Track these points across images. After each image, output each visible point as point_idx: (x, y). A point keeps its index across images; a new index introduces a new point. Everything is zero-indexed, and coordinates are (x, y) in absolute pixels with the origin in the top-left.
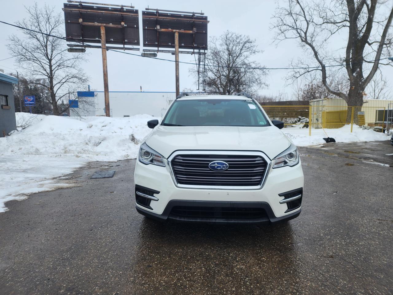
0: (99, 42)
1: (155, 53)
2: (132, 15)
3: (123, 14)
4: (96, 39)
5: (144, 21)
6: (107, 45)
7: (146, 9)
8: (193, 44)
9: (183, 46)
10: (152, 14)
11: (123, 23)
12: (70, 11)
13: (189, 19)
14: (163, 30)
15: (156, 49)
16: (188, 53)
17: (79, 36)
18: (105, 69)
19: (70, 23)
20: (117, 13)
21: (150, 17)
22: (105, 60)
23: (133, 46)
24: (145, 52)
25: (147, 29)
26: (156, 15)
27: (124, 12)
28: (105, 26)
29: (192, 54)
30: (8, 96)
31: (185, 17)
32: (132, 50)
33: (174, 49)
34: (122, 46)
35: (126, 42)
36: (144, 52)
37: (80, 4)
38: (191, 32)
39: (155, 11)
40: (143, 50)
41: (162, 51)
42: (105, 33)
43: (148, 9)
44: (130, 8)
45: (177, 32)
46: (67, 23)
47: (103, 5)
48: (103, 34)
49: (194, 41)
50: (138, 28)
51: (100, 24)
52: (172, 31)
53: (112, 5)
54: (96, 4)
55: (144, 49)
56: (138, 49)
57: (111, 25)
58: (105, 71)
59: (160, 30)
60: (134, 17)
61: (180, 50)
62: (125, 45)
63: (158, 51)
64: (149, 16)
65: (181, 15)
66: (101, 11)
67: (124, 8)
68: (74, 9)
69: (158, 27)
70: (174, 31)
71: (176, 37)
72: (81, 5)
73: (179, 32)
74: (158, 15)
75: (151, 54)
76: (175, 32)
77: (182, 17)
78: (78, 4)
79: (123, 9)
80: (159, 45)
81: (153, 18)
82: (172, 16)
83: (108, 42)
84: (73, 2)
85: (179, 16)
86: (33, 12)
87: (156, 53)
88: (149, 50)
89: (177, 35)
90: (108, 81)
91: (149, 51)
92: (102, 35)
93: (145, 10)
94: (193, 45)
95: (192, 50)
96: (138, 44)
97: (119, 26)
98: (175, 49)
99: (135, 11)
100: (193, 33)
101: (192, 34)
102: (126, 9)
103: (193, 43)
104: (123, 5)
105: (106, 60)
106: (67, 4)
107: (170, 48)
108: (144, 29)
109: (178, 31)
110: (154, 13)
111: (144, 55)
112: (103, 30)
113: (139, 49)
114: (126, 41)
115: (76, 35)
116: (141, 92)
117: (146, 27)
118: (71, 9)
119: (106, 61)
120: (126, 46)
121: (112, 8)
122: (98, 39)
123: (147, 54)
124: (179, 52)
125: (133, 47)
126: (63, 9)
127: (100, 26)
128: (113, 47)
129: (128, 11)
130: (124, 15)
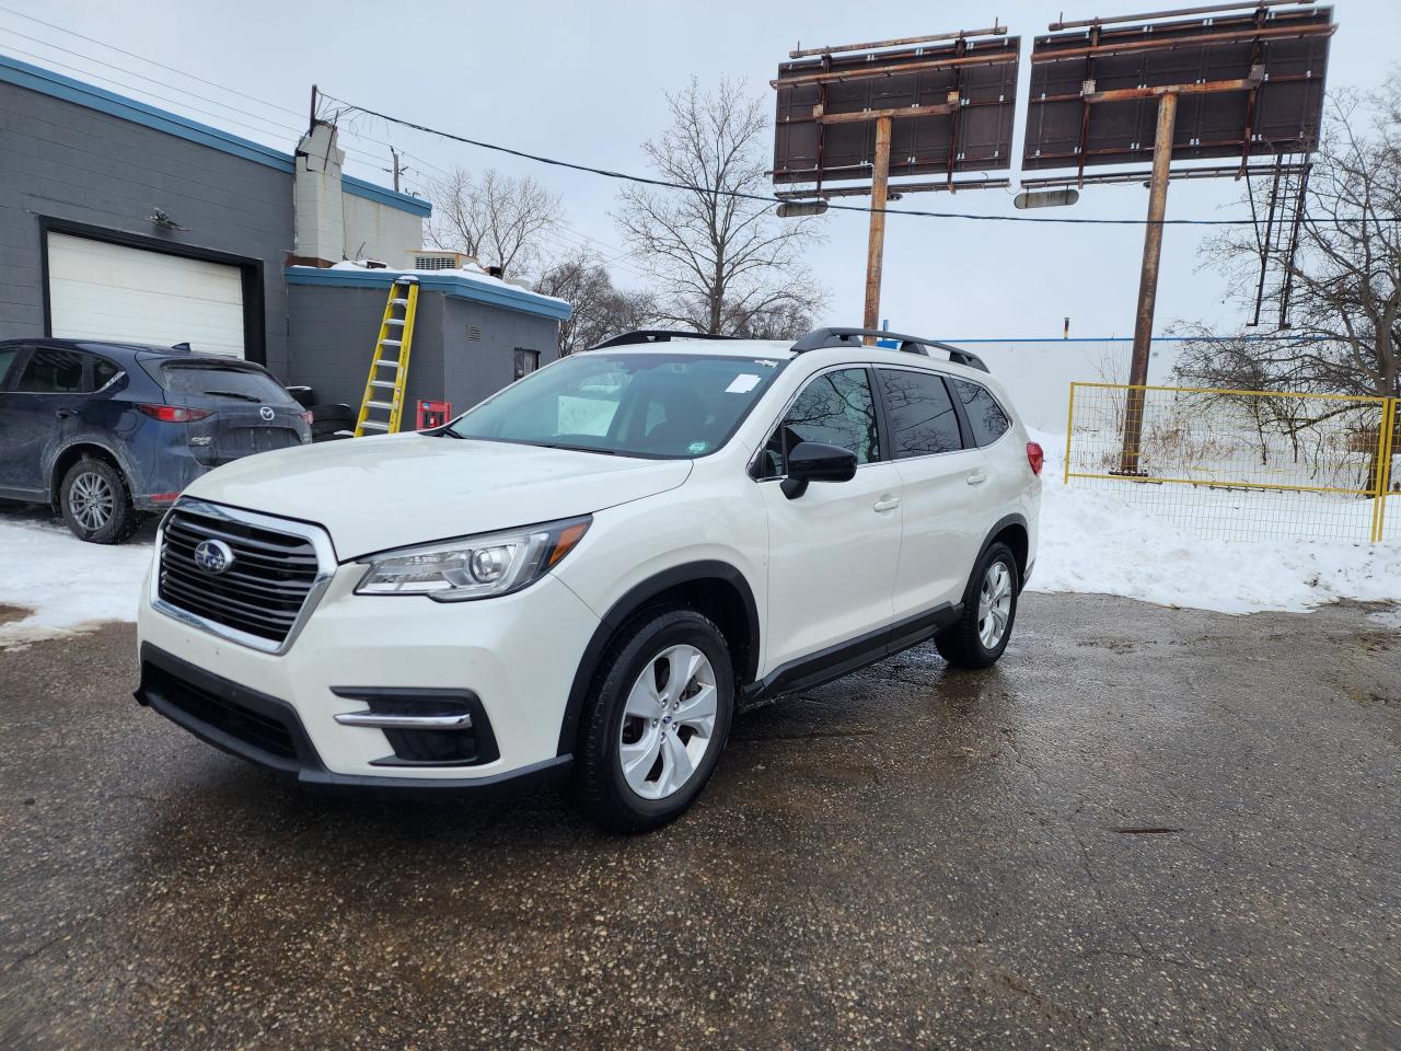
0: (867, 173)
1: (1070, 187)
2: (990, 61)
3: (958, 64)
4: (862, 164)
5: (1036, 73)
6: (893, 181)
7: (1053, 28)
8: (1244, 134)
9: (1195, 148)
10: (1077, 41)
11: (953, 97)
12: (792, 86)
13: (1232, 34)
14: (1108, 95)
15: (1073, 171)
16: (1218, 172)
17: (809, 162)
18: (875, 263)
19: (790, 123)
20: (939, 62)
21: (1059, 56)
22: (878, 234)
23: (987, 172)
24: (1031, 191)
25: (1046, 102)
26: (1088, 43)
27: (967, 53)
28: (891, 117)
29: (1237, 179)
30: (539, 352)
31: (1220, 25)
32: (981, 187)
33: (1147, 166)
34: (942, 177)
35: (961, 162)
36: (1025, 191)
37: (823, 58)
38: (1239, 84)
39: (1088, 28)
40: (1023, 182)
41: (1101, 179)
42: (889, 141)
43: (1061, 26)
44: (992, 37)
45: (1171, 93)
46: (780, 124)
47: (896, 44)
48: (883, 143)
49: (1250, 122)
50: (1010, 103)
51: (876, 114)
52: (1150, 94)
53: (926, 39)
54: (875, 45)
55: (1024, 179)
56: (1004, 183)
57: (915, 110)
58: (874, 269)
59: (1095, 100)
60: (1002, 66)
61: (1176, 165)
62: (953, 174)
63: (1081, 180)
64: (1057, 53)
65: (1201, 21)
66: (886, 69)
67: (967, 39)
68: (801, 78)
69: (1089, 87)
70: (1159, 90)
71: (1161, 114)
72: (828, 58)
73: (1177, 95)
74: (1095, 43)
75: (1052, 195)
76: (1161, 96)
77: (1208, 27)
78: (819, 57)
79: (965, 44)
80: (1089, 156)
81: (1074, 55)
82: (1160, 32)
83: (894, 169)
84: (805, 54)
85: (1197, 28)
86: (685, 106)
87: (1075, 187)
88: (1045, 180)
89: (1167, 108)
90: (878, 303)
91: (1045, 182)
92: (879, 148)
93: (1048, 33)
94: (1243, 138)
95: (1237, 161)
96: (1004, 162)
97: (941, 109)
98: (1154, 167)
99: (1006, 43)
100: (1250, 87)
101: (1244, 93)
102: (976, 44)
103: (1243, 130)
104: (966, 30)
105: (883, 232)
106: (788, 65)
107: (1135, 161)
108: (1034, 105)
109: (1172, 88)
110: (1083, 34)
111: (1025, 201)
112: (884, 133)
113: (1007, 180)
114: (961, 157)
115: (801, 160)
116: (1066, 339)
117: (1044, 95)
118: (795, 80)
119: (882, 236)
120: (957, 177)
121: (925, 50)
122: (866, 164)
123: (1037, 194)
124: (1171, 175)
125: (985, 178)
126: (772, 83)
127: (877, 119)
128: (913, 185)
129: (982, 48)
130: (962, 67)
